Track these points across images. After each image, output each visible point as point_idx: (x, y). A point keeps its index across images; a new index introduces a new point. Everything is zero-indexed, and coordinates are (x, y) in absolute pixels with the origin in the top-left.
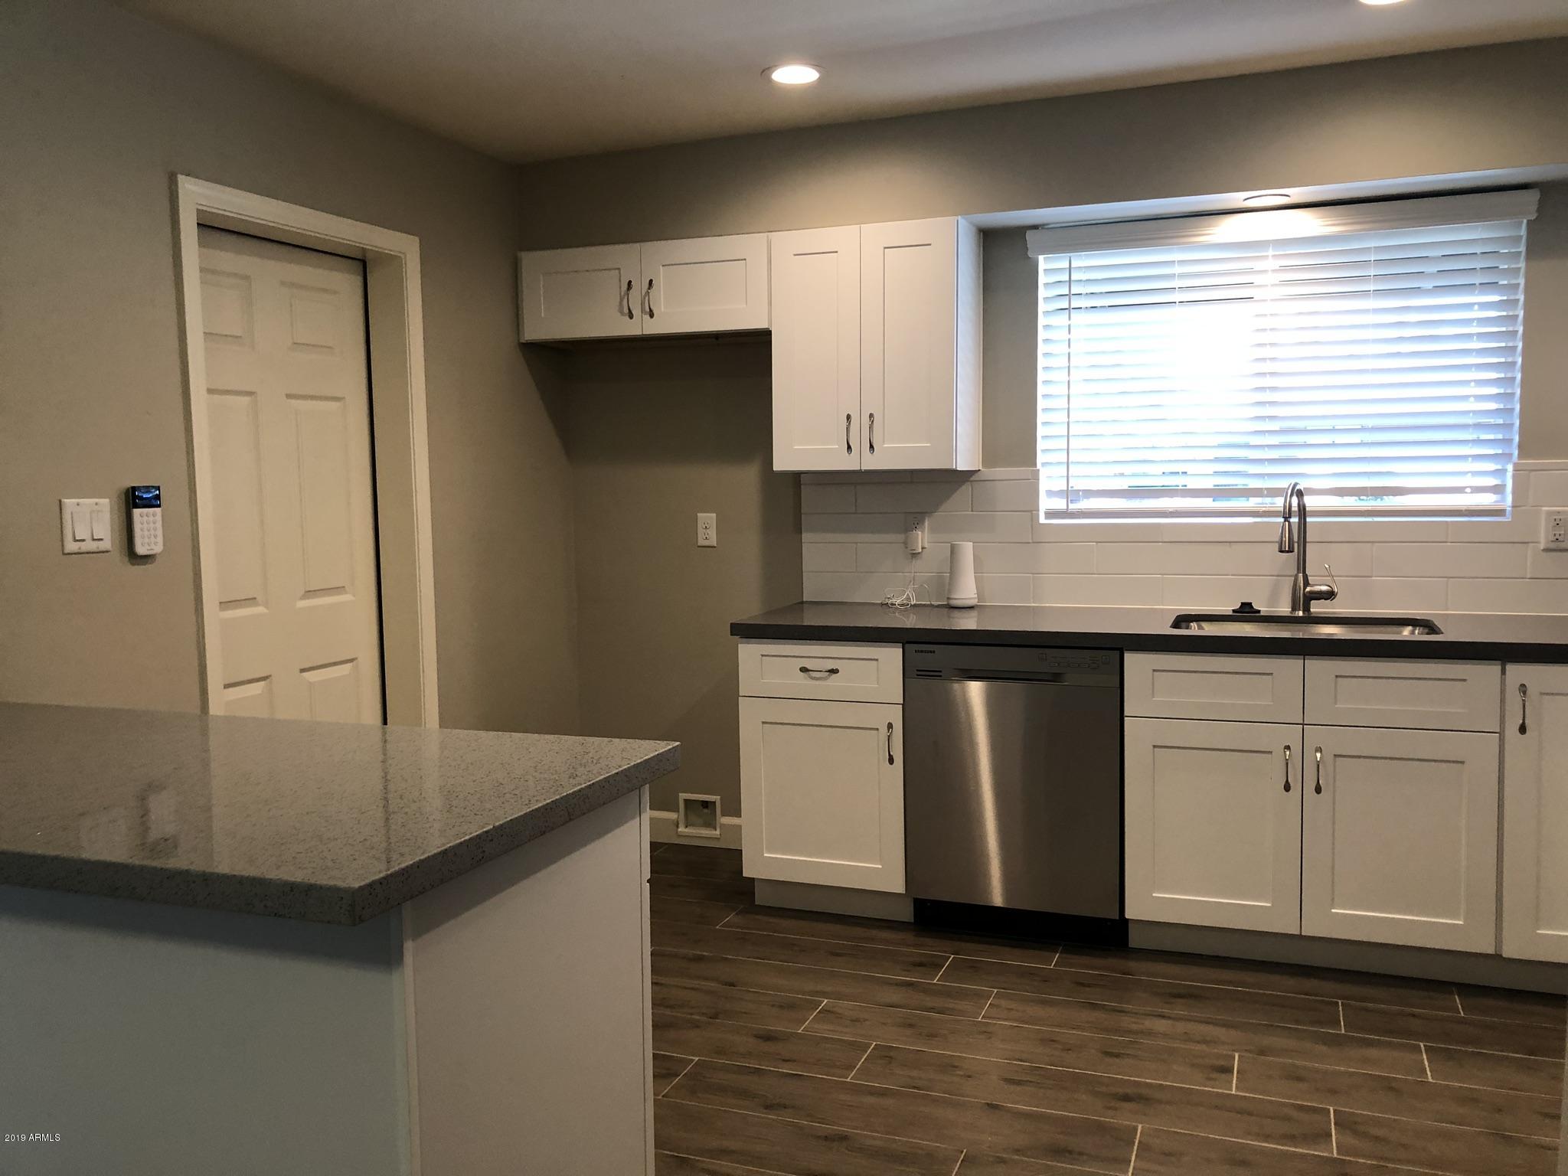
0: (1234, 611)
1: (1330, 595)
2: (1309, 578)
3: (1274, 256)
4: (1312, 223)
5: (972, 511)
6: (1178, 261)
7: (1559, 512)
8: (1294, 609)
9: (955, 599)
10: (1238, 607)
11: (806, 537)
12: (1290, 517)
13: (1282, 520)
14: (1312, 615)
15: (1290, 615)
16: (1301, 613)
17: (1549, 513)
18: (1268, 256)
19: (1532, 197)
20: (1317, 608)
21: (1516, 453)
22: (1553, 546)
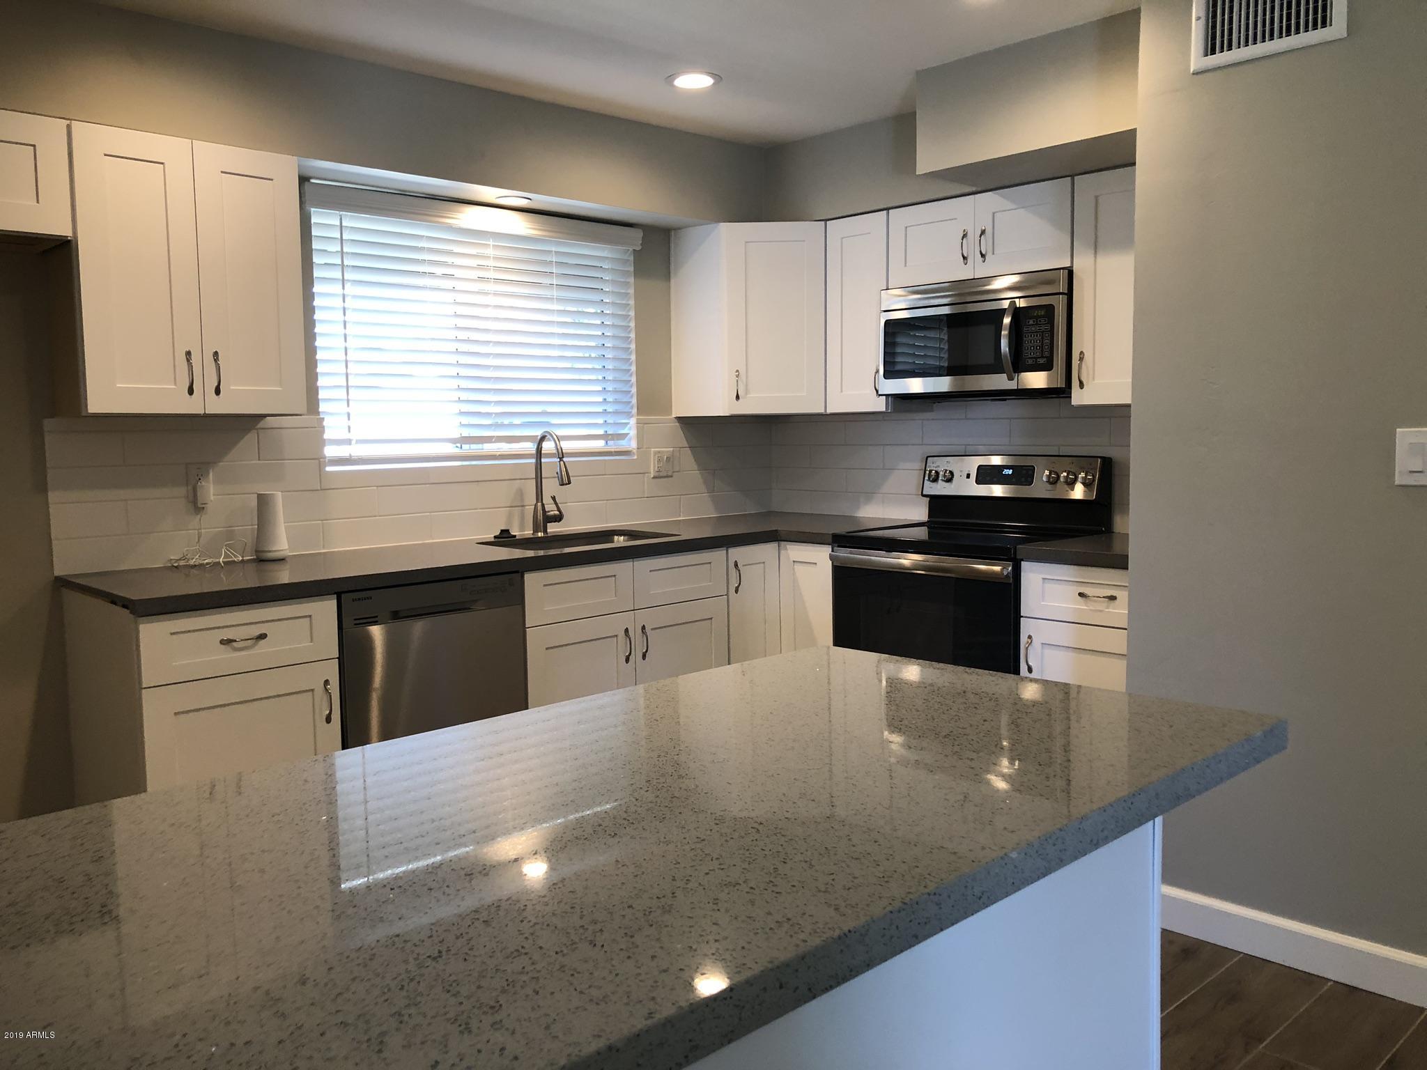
0: (495, 537)
1: (558, 518)
2: (546, 506)
3: (493, 245)
4: (521, 225)
5: (259, 460)
6: (427, 237)
7: (659, 452)
8: (536, 530)
9: (270, 551)
10: (498, 533)
11: (52, 496)
12: (563, 457)
13: (559, 460)
14: (549, 535)
15: (532, 536)
16: (540, 534)
17: (655, 453)
18: (490, 245)
19: (638, 234)
20: (553, 528)
21: (635, 411)
22: (657, 474)
